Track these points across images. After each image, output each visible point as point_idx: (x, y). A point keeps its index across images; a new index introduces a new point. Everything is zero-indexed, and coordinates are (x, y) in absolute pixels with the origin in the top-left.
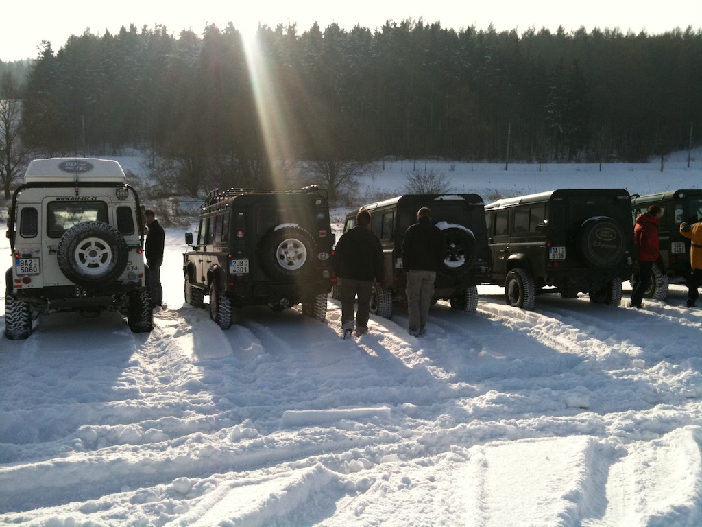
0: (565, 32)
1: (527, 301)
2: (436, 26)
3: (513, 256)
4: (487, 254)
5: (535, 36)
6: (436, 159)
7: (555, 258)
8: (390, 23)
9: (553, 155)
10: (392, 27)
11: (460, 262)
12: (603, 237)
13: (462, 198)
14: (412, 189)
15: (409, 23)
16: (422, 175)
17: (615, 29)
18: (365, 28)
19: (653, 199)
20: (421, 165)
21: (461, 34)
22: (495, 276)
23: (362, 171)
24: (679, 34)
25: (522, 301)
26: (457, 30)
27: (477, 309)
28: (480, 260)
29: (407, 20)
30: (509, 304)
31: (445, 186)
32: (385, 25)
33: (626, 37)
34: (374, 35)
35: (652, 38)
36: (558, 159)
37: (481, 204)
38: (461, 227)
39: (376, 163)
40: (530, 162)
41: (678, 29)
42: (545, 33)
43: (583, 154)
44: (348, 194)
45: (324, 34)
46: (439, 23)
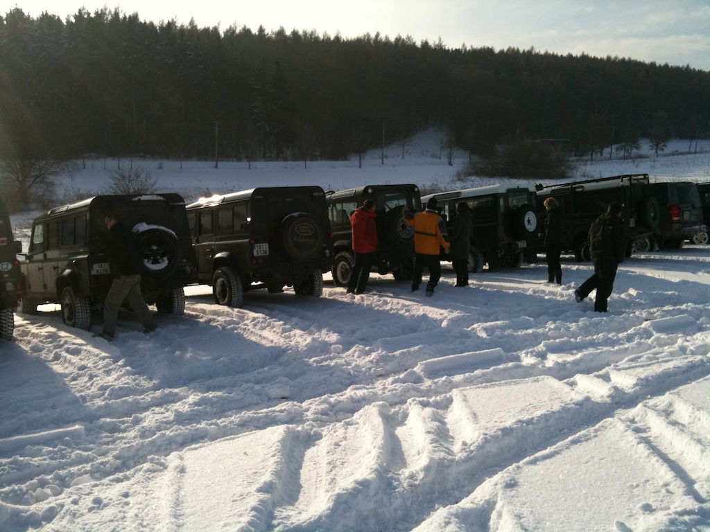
0: (266, 32)
1: (235, 299)
2: (134, 18)
3: (218, 255)
4: (192, 254)
5: (237, 35)
6: (142, 157)
7: (260, 255)
8: (83, 12)
9: (262, 153)
10: (86, 16)
11: (163, 264)
12: (303, 233)
13: (162, 198)
14: (117, 189)
15: (105, 14)
16: (127, 174)
17: (312, 32)
18: (54, 16)
19: (346, 195)
20: (125, 163)
21: (161, 27)
22: (200, 276)
23: (58, 170)
24: (369, 39)
25: (230, 299)
26: (157, 23)
27: (185, 311)
28: (185, 260)
29: (102, 10)
30: (218, 303)
31: (153, 185)
32: (77, 14)
33: (323, 40)
34: (65, 24)
35: (346, 42)
36: (266, 158)
37: (182, 203)
38: (162, 228)
39: (74, 161)
40: (239, 160)
41: (368, 35)
42: (246, 32)
43: (289, 153)
44: (43, 195)
45: (6, 19)
46: (137, 15)
